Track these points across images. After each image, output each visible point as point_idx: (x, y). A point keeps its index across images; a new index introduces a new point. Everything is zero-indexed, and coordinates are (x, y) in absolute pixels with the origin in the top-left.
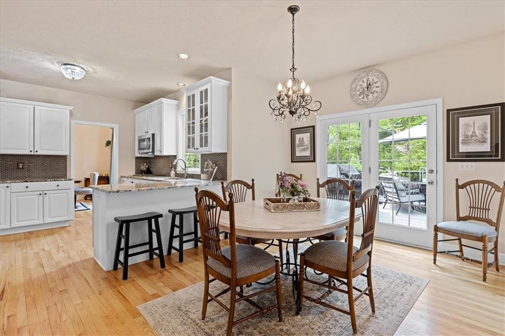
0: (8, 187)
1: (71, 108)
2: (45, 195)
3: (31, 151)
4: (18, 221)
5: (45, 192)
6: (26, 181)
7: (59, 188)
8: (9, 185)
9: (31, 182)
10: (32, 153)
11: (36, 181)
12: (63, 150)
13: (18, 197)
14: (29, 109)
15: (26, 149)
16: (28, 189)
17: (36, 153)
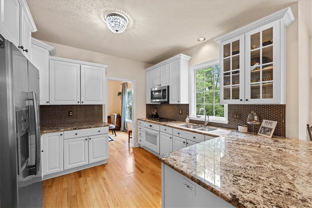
0: (61, 135)
1: (106, 66)
2: (89, 140)
3: (78, 102)
4: (69, 164)
5: (90, 137)
6: (76, 129)
7: (100, 133)
8: (62, 133)
9: (79, 129)
10: (79, 104)
11: (83, 129)
12: (101, 101)
13: (70, 143)
14: (77, 67)
15: (75, 101)
16: (77, 136)
17: (82, 104)
